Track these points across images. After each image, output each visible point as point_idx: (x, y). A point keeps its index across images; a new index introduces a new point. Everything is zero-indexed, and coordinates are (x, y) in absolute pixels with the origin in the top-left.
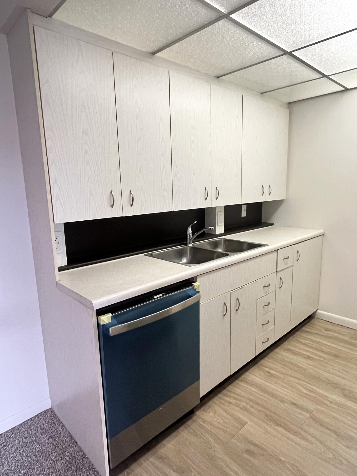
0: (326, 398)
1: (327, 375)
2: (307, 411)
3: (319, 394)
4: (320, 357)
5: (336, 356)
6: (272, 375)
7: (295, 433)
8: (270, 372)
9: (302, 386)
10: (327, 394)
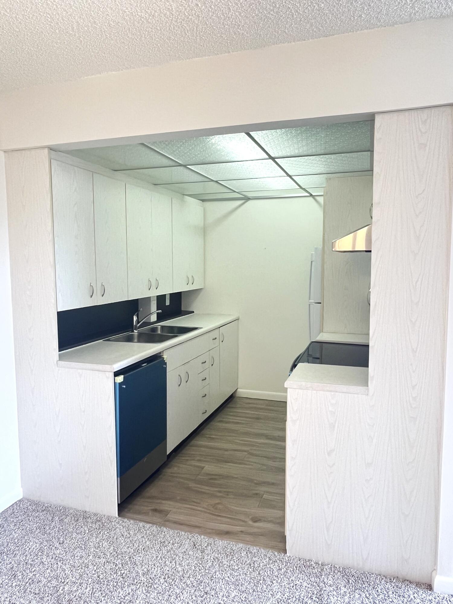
0: (257, 443)
1: (252, 430)
2: (245, 451)
3: (250, 441)
4: (246, 421)
5: (258, 419)
6: (213, 438)
7: (240, 464)
8: (211, 437)
9: (238, 439)
10: (256, 440)
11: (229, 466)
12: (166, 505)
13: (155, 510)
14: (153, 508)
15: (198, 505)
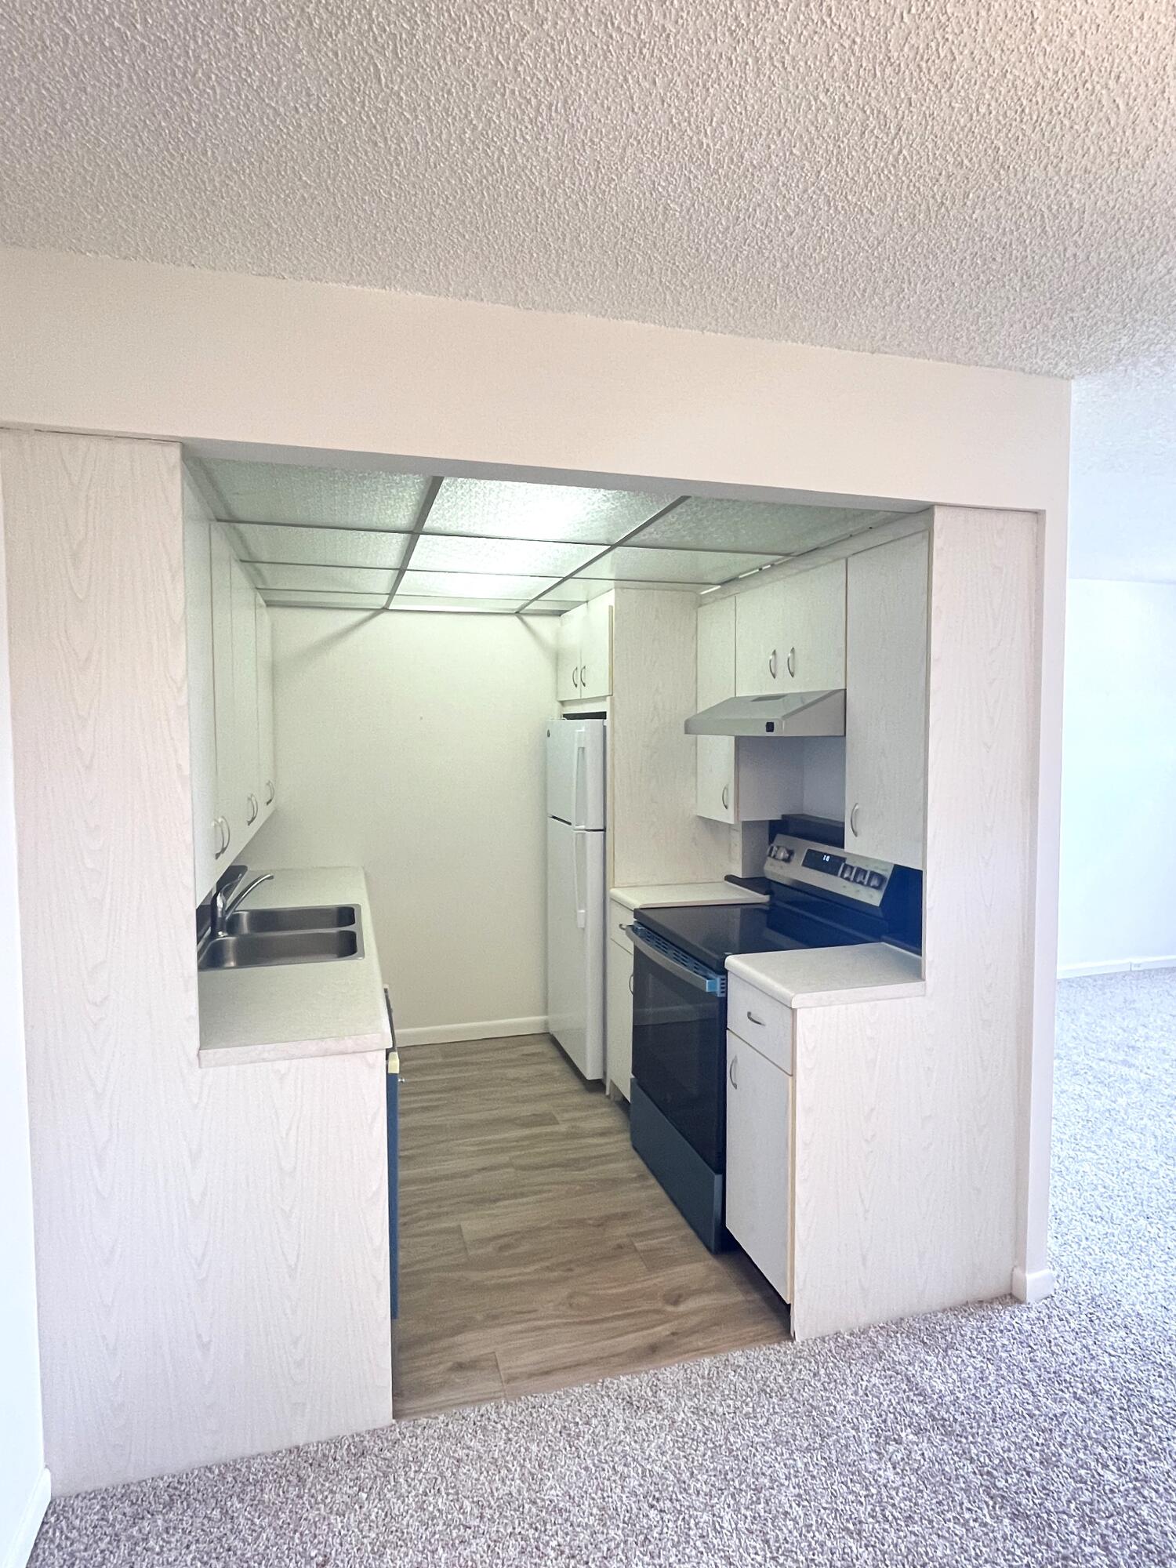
11: (506, 1207)
12: (472, 1344)
13: (460, 1367)
14: (450, 1364)
15: (533, 1316)
